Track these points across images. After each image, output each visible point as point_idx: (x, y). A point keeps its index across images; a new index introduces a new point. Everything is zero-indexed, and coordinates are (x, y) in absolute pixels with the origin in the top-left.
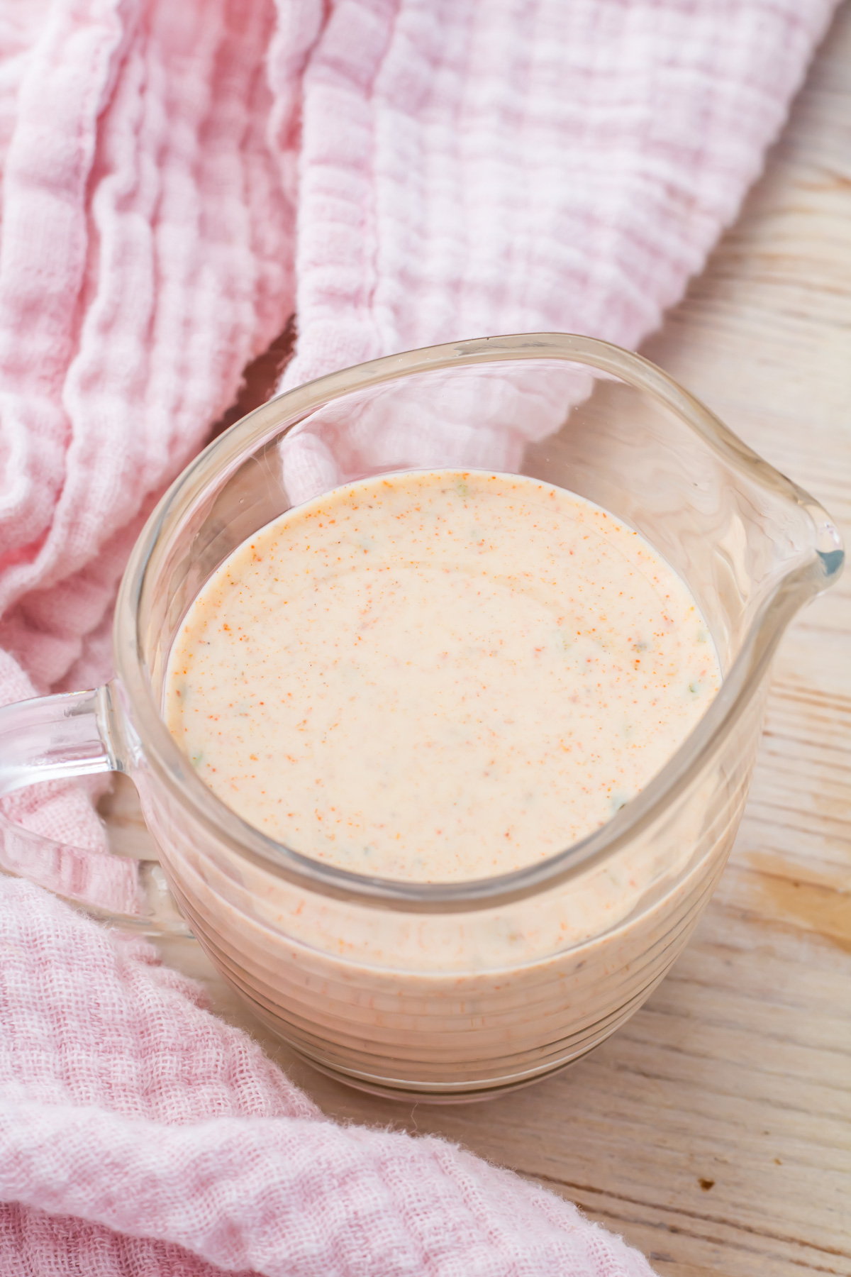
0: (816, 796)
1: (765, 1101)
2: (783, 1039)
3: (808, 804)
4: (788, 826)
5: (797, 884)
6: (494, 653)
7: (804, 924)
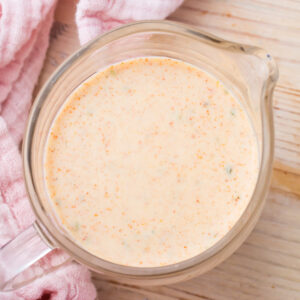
0: (295, 136)
1: (270, 262)
2: (278, 237)
3: (292, 139)
4: (284, 148)
5: (286, 173)
6: (156, 133)
7: (288, 190)
